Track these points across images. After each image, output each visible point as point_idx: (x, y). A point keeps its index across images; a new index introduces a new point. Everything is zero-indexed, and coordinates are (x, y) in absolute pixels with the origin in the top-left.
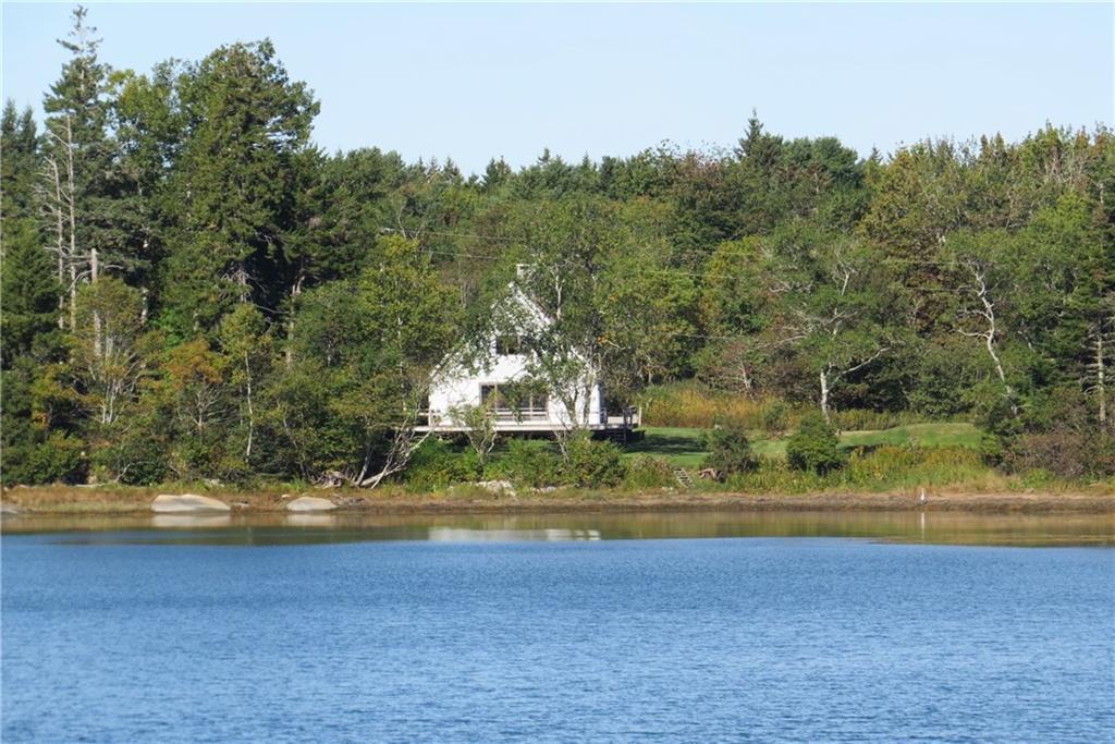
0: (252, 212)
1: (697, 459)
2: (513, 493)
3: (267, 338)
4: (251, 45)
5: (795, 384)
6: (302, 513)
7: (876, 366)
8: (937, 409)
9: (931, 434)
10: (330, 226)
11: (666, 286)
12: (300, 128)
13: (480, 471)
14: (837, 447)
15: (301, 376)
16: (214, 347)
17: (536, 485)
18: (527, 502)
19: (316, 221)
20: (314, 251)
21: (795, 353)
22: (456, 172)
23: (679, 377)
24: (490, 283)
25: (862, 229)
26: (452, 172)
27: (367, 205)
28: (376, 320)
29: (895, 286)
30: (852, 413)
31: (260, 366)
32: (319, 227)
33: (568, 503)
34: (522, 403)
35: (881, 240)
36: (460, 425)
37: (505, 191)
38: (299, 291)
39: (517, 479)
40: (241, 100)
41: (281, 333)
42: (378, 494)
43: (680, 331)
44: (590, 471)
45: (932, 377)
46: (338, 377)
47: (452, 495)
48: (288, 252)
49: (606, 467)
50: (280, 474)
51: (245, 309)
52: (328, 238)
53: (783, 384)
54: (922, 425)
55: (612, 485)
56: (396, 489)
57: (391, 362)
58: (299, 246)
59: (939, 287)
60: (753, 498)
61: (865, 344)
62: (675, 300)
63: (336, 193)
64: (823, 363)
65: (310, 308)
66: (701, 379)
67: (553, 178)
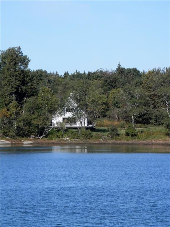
0: (16, 82)
1: (107, 134)
2: (69, 140)
3: (19, 108)
4: (16, 48)
5: (127, 119)
6: (26, 144)
7: (144, 115)
8: (156, 124)
9: (155, 129)
10: (32, 85)
11: (101, 98)
12: (26, 65)
13: (62, 136)
14: (136, 131)
15: (26, 116)
16: (8, 110)
17: (74, 139)
18: (72, 142)
19: (29, 84)
20: (29, 90)
21: (127, 112)
22: (58, 75)
23: (103, 117)
24: (65, 97)
25: (141, 86)
26: (57, 74)
27: (40, 81)
28: (42, 104)
29: (148, 98)
30: (139, 125)
31: (18, 114)
32: (30, 86)
33: (80, 142)
34: (71, 122)
35: (145, 89)
36: (58, 126)
37: (68, 79)
38: (26, 99)
39: (70, 137)
40: (14, 59)
41: (22, 107)
42: (42, 140)
43: (103, 107)
44: (85, 136)
45: (155, 117)
46: (34, 116)
47: (57, 140)
48: (23, 91)
49: (88, 135)
50: (22, 136)
51: (15, 102)
52: (32, 88)
53: (125, 118)
54: (153, 127)
55: (90, 139)
56: (45, 139)
57: (45, 113)
58: (26, 89)
59: (157, 99)
60: (118, 142)
61: (142, 110)
62: (103, 101)
63: (33, 79)
64: (133, 114)
65: (28, 102)
66: (108, 117)
67: (78, 76)
